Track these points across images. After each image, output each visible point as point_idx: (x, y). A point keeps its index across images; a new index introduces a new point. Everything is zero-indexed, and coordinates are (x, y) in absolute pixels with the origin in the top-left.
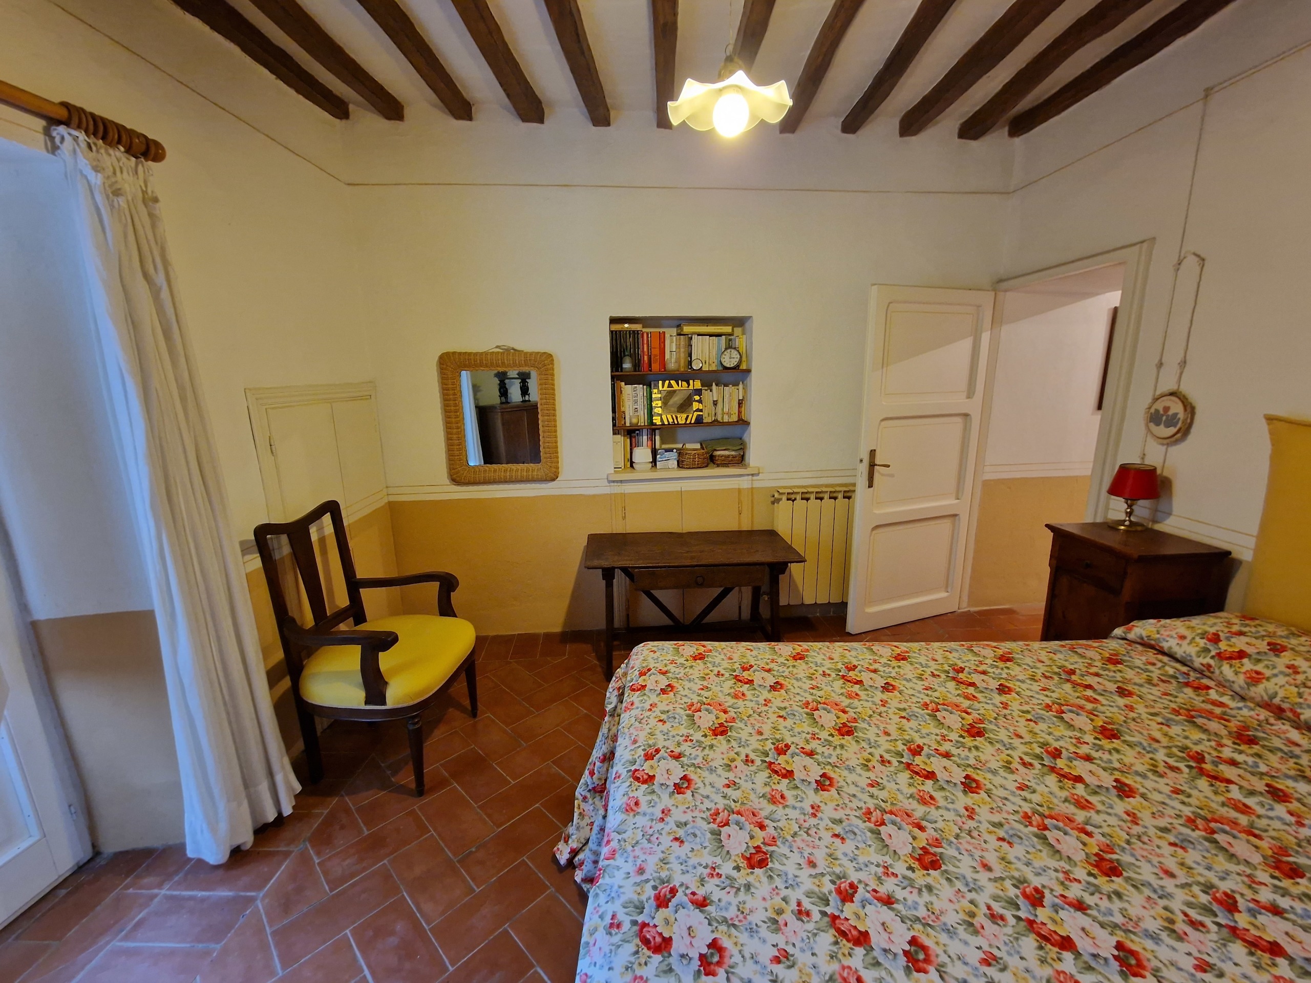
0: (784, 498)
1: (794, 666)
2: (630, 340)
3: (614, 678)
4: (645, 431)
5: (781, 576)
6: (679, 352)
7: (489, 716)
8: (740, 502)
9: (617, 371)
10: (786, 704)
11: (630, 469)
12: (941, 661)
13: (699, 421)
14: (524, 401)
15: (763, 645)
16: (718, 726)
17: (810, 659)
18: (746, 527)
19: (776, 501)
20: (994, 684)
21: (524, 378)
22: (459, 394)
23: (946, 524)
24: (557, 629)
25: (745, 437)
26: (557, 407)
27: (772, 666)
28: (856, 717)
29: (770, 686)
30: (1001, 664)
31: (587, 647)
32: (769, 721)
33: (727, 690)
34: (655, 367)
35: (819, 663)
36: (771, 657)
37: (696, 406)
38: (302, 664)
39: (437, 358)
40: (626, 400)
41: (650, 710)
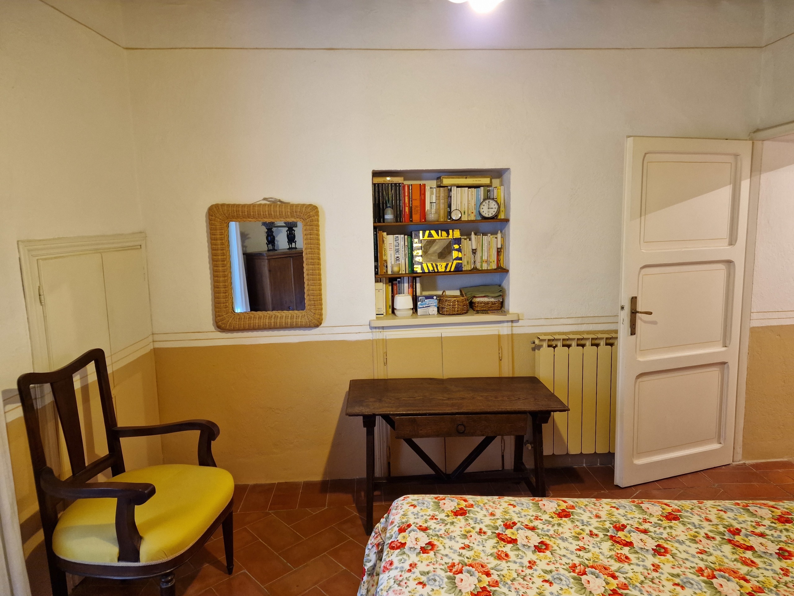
0: (545, 344)
1: (559, 525)
2: (391, 193)
3: (373, 534)
4: (406, 279)
5: (544, 425)
6: (439, 203)
7: (245, 573)
8: (500, 348)
9: (379, 222)
10: (552, 567)
11: (391, 316)
12: (715, 521)
13: (459, 269)
14: (289, 249)
15: (526, 501)
16: (480, 590)
17: (576, 517)
18: (507, 373)
19: (537, 348)
20: (773, 548)
21: (291, 228)
22: (226, 244)
23: (715, 372)
24: (318, 478)
25: (504, 284)
26: (322, 256)
27: (536, 523)
28: (626, 582)
29: (535, 546)
30: (780, 526)
31: (347, 497)
32: (534, 586)
33: (489, 550)
34: (416, 217)
35: (585, 521)
36: (534, 514)
37: (455, 254)
38: (56, 516)
39: (205, 210)
40: (388, 250)
41: (410, 571)
